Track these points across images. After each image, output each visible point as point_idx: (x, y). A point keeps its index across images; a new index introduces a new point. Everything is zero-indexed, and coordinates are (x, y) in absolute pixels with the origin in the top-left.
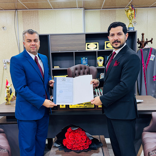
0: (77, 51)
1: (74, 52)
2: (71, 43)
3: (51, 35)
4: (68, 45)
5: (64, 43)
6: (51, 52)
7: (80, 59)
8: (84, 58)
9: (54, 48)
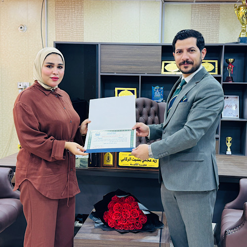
0: (146, 75)
1: (140, 75)
2: (135, 59)
3: (102, 44)
4: (131, 63)
5: (124, 59)
6: (100, 74)
7: (151, 89)
8: (157, 87)
9: (106, 66)
